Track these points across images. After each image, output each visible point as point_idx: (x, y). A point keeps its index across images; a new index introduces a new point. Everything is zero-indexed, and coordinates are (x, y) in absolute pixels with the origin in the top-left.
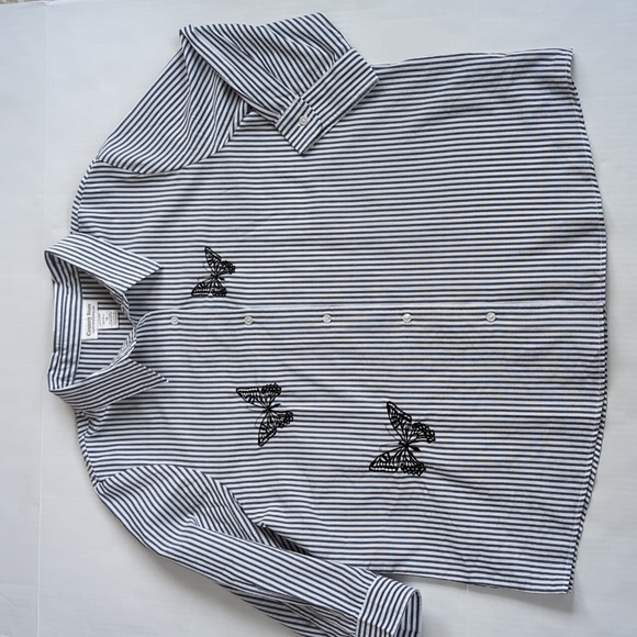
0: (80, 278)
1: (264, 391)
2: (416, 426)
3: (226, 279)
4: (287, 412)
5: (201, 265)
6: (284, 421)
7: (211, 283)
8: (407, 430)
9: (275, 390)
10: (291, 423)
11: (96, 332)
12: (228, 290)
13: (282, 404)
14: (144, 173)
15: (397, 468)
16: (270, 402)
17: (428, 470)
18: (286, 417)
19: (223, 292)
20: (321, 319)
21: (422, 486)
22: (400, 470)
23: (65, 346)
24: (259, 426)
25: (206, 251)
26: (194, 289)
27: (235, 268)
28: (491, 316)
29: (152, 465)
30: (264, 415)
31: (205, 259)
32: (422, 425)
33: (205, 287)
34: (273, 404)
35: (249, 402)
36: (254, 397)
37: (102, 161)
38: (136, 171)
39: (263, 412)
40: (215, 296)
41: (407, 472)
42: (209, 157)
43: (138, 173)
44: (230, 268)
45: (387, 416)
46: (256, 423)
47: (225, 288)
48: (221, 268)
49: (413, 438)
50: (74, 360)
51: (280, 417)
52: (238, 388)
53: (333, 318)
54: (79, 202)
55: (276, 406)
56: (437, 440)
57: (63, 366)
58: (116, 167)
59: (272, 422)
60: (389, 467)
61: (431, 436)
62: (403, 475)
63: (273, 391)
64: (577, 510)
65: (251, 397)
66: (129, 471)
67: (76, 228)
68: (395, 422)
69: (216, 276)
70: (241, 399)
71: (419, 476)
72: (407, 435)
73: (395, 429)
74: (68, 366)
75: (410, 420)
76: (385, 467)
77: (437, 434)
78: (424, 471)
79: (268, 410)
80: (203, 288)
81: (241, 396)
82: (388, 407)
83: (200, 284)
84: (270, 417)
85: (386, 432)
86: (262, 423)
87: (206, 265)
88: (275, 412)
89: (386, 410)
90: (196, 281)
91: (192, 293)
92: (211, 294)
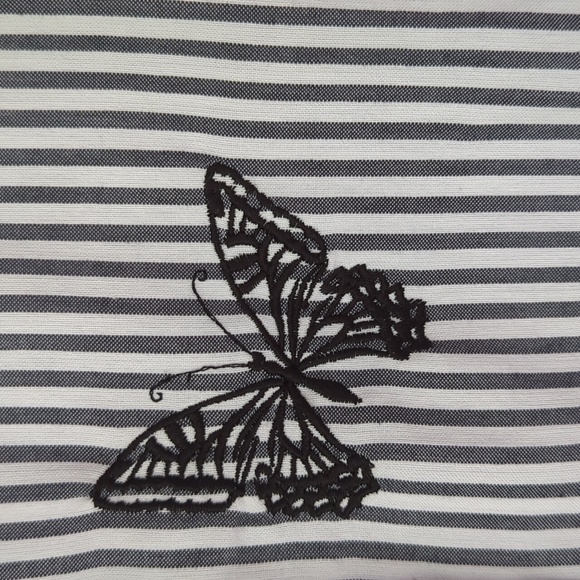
3: (372, 396)
5: (179, 289)
7: (250, 417)
25: (213, 198)
26: (122, 460)
31: (204, 253)
40: (280, 511)
83: (171, 422)
87: (217, 290)
90: (137, 400)
91: (97, 493)
92: (251, 504)
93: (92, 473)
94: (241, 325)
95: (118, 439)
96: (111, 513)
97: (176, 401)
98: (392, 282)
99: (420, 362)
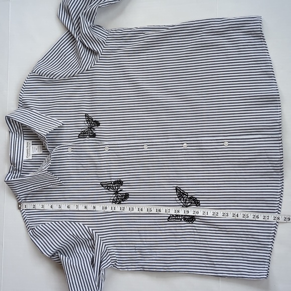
0: (23, 129)
1: (114, 184)
2: (190, 198)
3: (96, 129)
4: (126, 193)
5: (83, 122)
6: (125, 198)
7: (88, 131)
8: (186, 200)
9: (120, 183)
10: (128, 199)
11: (31, 156)
12: (96, 134)
13: (123, 190)
14: (55, 78)
15: (181, 219)
16: (118, 189)
17: (196, 220)
18: (125, 196)
19: (94, 136)
20: (142, 147)
21: (194, 228)
22: (183, 220)
23: (15, 163)
24: (112, 201)
25: (86, 116)
26: (80, 134)
27: (100, 123)
28: (226, 143)
29: (58, 222)
30: (114, 195)
32: (193, 198)
33: (85, 133)
34: (119, 190)
35: (107, 189)
36: (109, 187)
37: (35, 73)
38: (51, 77)
39: (114, 194)
40: (90, 137)
41: (186, 221)
42: (87, 70)
43: (52, 78)
44: (98, 124)
45: (176, 194)
46: (110, 199)
47: (95, 134)
48: (93, 124)
49: (189, 204)
50: (20, 169)
51: (122, 196)
52: (101, 183)
53: (149, 147)
54: (23, 92)
55: (121, 191)
56: (201, 205)
57: (15, 172)
58: (42, 75)
59: (118, 199)
60: (177, 219)
61: (198, 203)
62: (184, 222)
63: (119, 183)
64: (270, 238)
65: (108, 187)
66: (46, 224)
67: (21, 105)
68: (180, 197)
69: (91, 128)
70: (103, 188)
71: (192, 223)
72: (186, 203)
73: (180, 200)
74: (17, 172)
75: (187, 196)
76: (175, 219)
77: (201, 202)
78: (195, 220)
79: (117, 193)
80: (84, 134)
81: (103, 186)
82: (176, 189)
83: (83, 131)
84: (118, 196)
85: (176, 202)
86: (113, 200)
87: (86, 122)
88: (120, 194)
89: (175, 191)
90: (81, 130)
91: (78, 136)
92: (88, 137)
93: (78, 135)
94: (87, 125)
95: (79, 133)
96: (79, 138)
97: (83, 130)
98: (98, 121)
99: (99, 127)
